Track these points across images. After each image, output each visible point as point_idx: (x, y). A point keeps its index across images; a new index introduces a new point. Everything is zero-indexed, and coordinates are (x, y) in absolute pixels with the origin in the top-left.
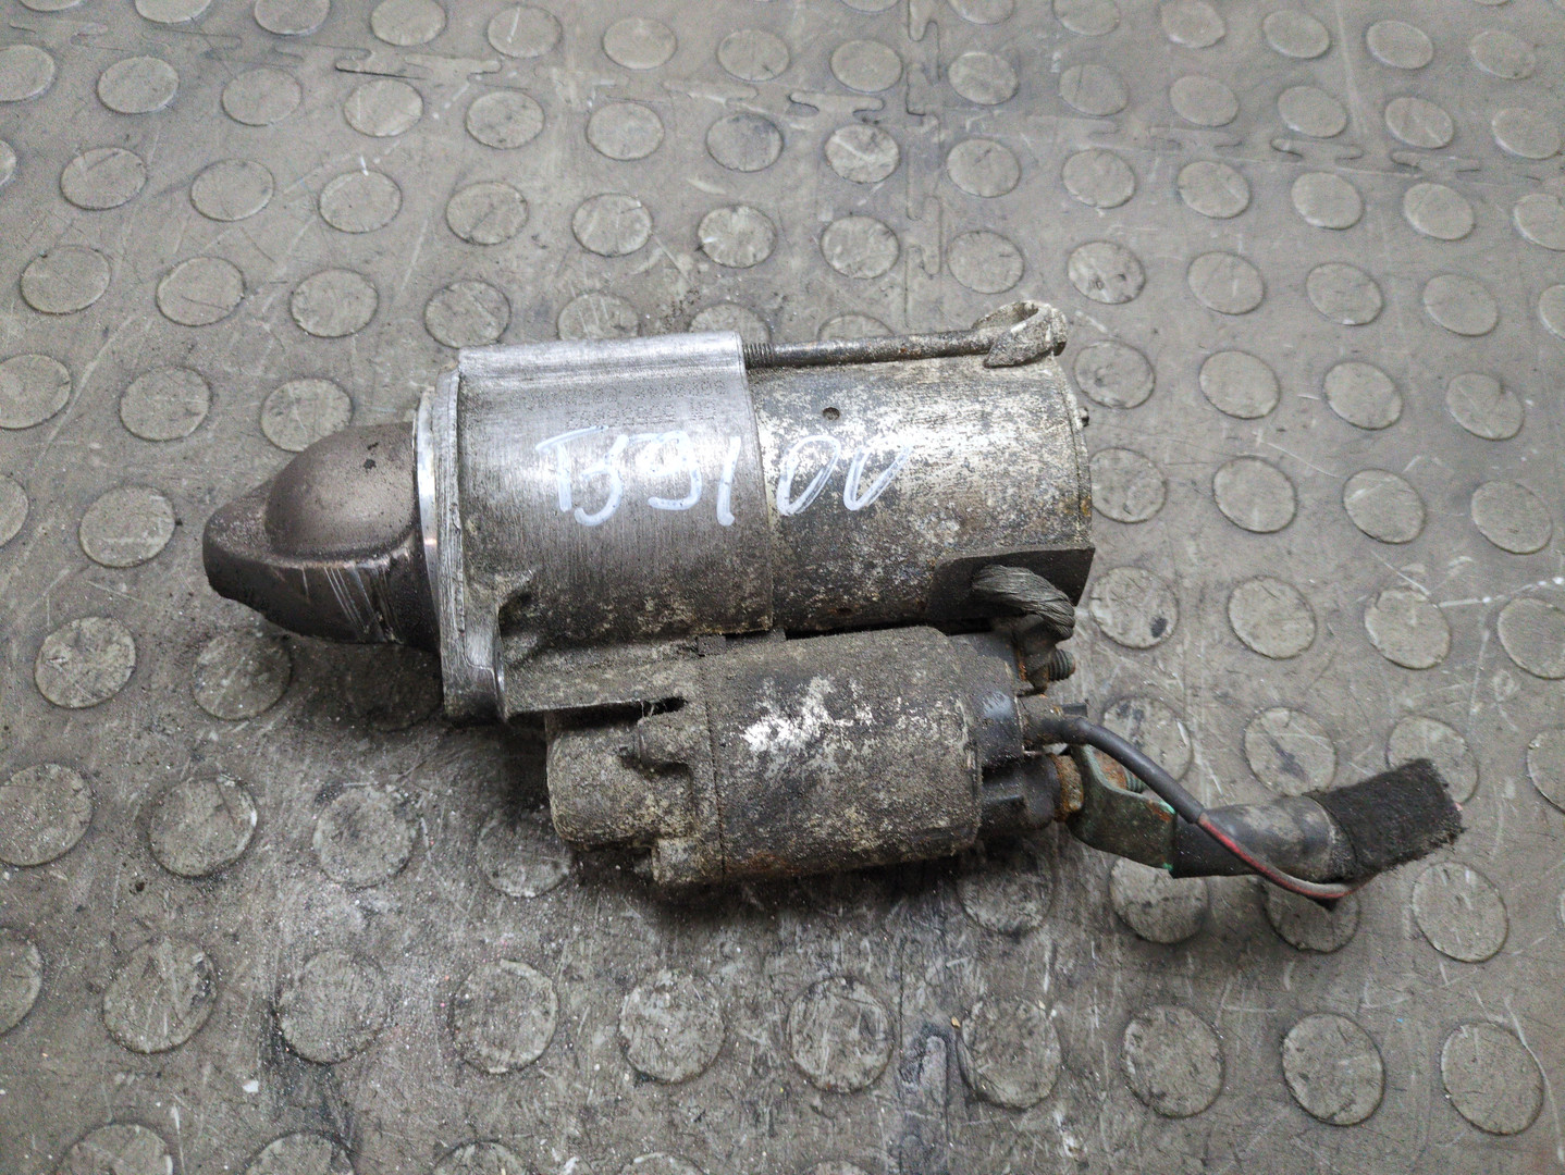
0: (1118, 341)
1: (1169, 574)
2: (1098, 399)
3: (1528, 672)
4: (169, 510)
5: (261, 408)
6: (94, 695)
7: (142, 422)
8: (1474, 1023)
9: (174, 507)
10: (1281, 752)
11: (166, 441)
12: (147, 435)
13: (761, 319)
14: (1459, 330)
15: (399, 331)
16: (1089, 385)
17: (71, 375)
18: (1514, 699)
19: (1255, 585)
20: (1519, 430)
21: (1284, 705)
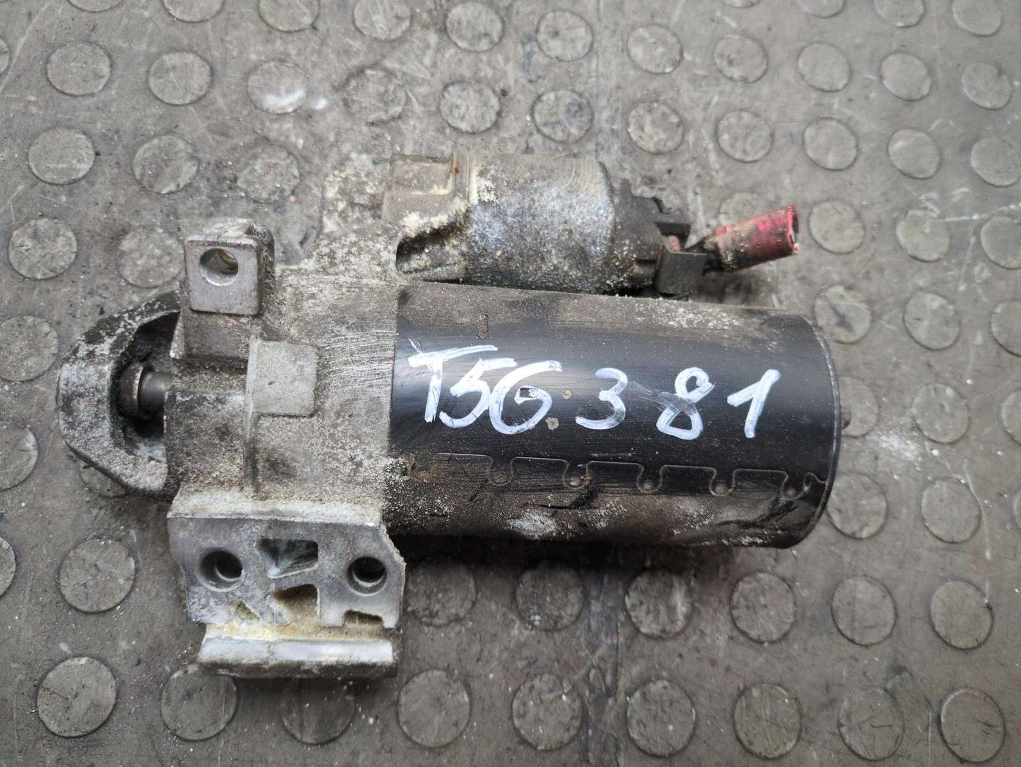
0: (745, 34)
1: (771, 197)
2: (729, 75)
3: (997, 264)
4: (90, 145)
5: (148, 72)
6: (51, 271)
7: (64, 82)
8: (944, 479)
9: (93, 143)
10: (837, 313)
11: (82, 96)
12: (68, 91)
13: (497, 12)
14: (974, 31)
15: (241, 18)
16: (723, 64)
17: (8, 47)
18: (986, 282)
19: (827, 205)
20: (1009, 102)
21: (840, 283)
